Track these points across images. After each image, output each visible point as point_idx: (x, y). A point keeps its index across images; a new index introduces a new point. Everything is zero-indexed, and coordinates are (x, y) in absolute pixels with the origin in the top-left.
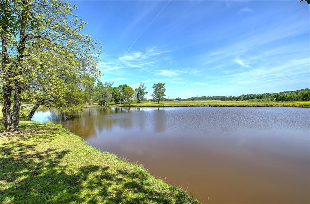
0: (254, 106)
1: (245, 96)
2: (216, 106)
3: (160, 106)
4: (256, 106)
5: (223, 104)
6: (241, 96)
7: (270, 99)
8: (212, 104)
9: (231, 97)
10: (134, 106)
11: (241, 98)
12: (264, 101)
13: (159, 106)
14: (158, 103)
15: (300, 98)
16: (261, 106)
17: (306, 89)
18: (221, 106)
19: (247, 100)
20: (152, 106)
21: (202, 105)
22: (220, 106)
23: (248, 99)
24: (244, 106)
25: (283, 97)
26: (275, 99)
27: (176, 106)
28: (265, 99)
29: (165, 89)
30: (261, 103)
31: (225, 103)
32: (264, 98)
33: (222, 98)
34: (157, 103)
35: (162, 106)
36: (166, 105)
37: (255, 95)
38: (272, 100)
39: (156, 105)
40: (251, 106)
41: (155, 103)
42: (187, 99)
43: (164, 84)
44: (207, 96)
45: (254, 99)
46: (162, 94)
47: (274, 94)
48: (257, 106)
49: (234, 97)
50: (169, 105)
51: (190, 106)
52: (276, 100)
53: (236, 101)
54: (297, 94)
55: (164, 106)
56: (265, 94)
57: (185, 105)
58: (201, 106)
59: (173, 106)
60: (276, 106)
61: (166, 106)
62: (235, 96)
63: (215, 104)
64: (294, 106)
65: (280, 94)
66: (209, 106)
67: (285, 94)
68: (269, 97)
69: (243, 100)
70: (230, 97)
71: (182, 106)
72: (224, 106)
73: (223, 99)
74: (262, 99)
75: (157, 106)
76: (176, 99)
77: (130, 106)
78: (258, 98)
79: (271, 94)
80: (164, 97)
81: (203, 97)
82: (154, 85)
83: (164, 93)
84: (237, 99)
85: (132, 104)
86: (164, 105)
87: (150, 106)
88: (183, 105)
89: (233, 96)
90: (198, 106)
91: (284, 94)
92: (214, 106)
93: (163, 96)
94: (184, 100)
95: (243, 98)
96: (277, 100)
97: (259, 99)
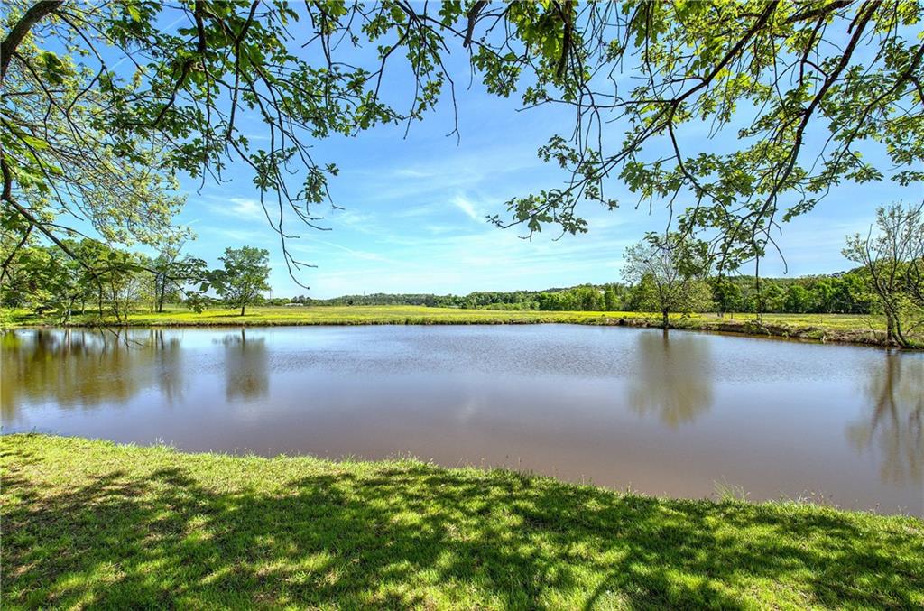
0: (506, 323)
1: (480, 295)
2: (423, 323)
3: (253, 325)
4: (510, 323)
5: (439, 319)
6: (471, 296)
7: (529, 304)
8: (413, 318)
9: (449, 296)
10: (141, 325)
11: (471, 300)
12: (518, 310)
13: (248, 325)
14: (242, 315)
15: (579, 304)
16: (519, 323)
17: (587, 286)
18: (436, 323)
19: (485, 307)
20: (221, 325)
21: (387, 321)
22: (433, 324)
23: (487, 304)
24: (488, 323)
25: (552, 300)
26: (538, 304)
27: (308, 324)
28: (519, 305)
29: (268, 267)
30: (517, 316)
31: (442, 315)
32: (518, 302)
33: (426, 300)
34: (238, 311)
35: (259, 325)
36: (276, 322)
37: (500, 295)
38: (532, 307)
39: (237, 320)
40: (500, 323)
41: (233, 312)
42: (330, 301)
43: (265, 252)
44: (388, 292)
45: (499, 305)
46: (260, 283)
47: (536, 292)
48: (512, 323)
49: (456, 297)
50: (285, 321)
51: (352, 324)
52: (540, 306)
53: (463, 308)
54: (575, 294)
55: (269, 325)
56: (519, 293)
57: (338, 321)
58: (384, 324)
59: (300, 324)
60: (546, 322)
61: (275, 325)
62: (459, 296)
63: (420, 317)
64: (574, 322)
65: (546, 294)
66: (407, 323)
67: (556, 293)
68: (528, 299)
69: (475, 308)
70: (447, 297)
71: (330, 324)
72: (442, 323)
73: (431, 301)
74: (513, 305)
75: (240, 325)
76: (294, 301)
77: (119, 326)
78: (506, 301)
79: (530, 293)
80: (266, 295)
81: (376, 295)
82: (228, 251)
83: (266, 281)
84: (463, 303)
85: (129, 318)
86: (269, 321)
87: (212, 325)
88: (332, 321)
89: (453, 296)
90: (376, 323)
91: (553, 294)
92: (417, 324)
93: (262, 292)
94: (322, 303)
95: (475, 301)
96: (542, 308)
97: (508, 305)
